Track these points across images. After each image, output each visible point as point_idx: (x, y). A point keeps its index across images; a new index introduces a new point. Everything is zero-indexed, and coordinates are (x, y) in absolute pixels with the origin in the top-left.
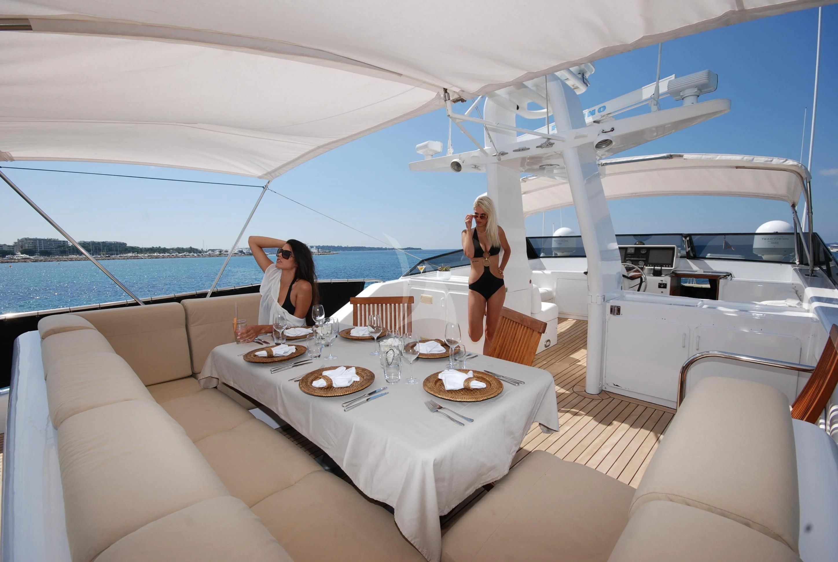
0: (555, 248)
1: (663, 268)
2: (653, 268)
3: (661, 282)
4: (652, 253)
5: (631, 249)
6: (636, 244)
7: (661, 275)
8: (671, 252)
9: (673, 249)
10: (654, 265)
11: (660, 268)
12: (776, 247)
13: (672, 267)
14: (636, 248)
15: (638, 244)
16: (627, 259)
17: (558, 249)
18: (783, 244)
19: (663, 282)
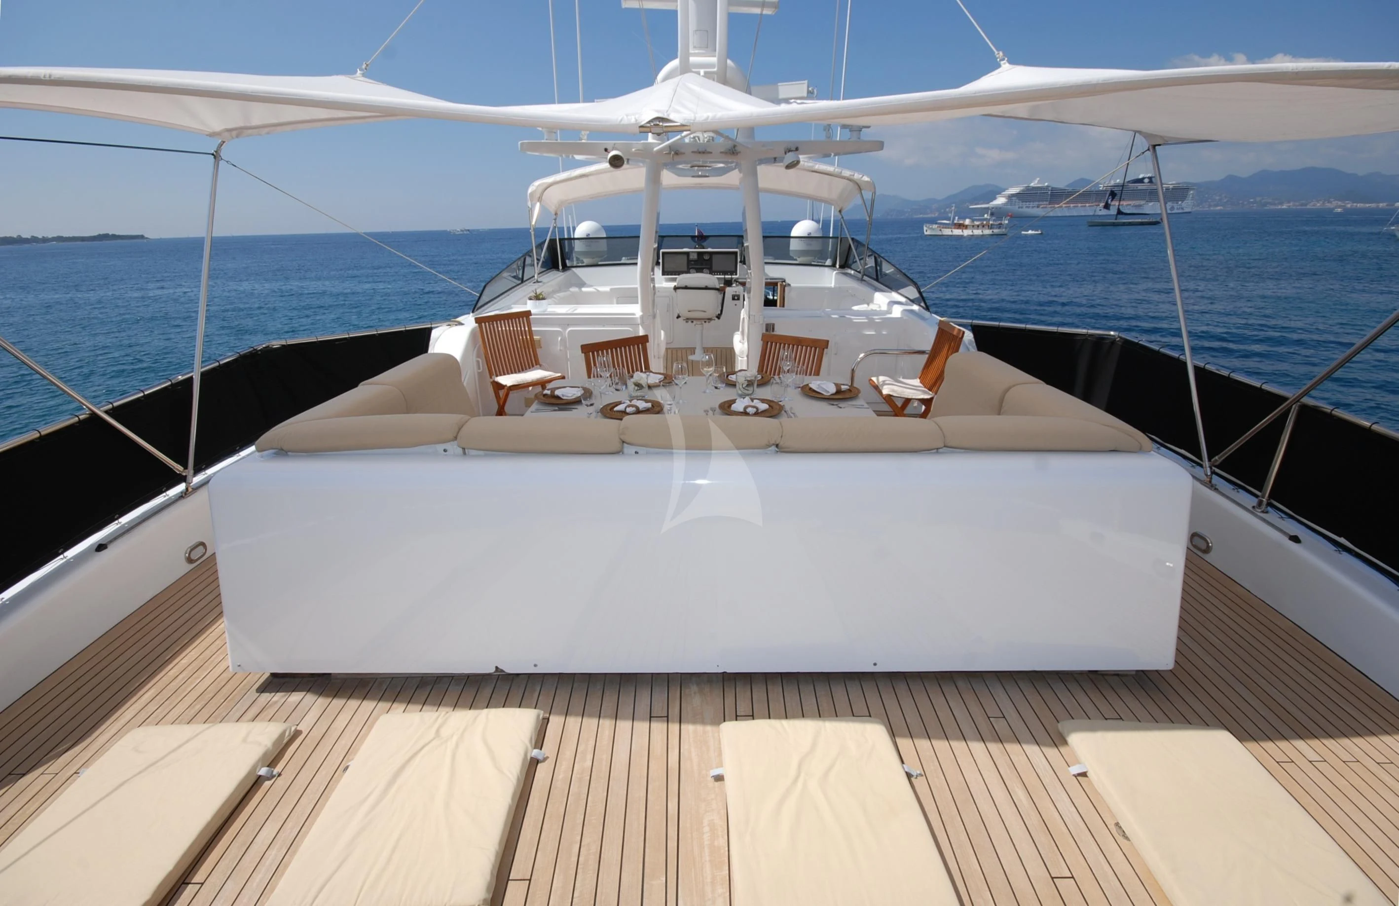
0: (584, 252)
1: (733, 276)
2: (723, 277)
4: (715, 257)
7: (732, 284)
8: (734, 256)
9: (736, 253)
10: (725, 273)
11: (730, 276)
12: (810, 249)
14: (699, 254)
16: (690, 267)
18: (816, 246)
19: (737, 294)
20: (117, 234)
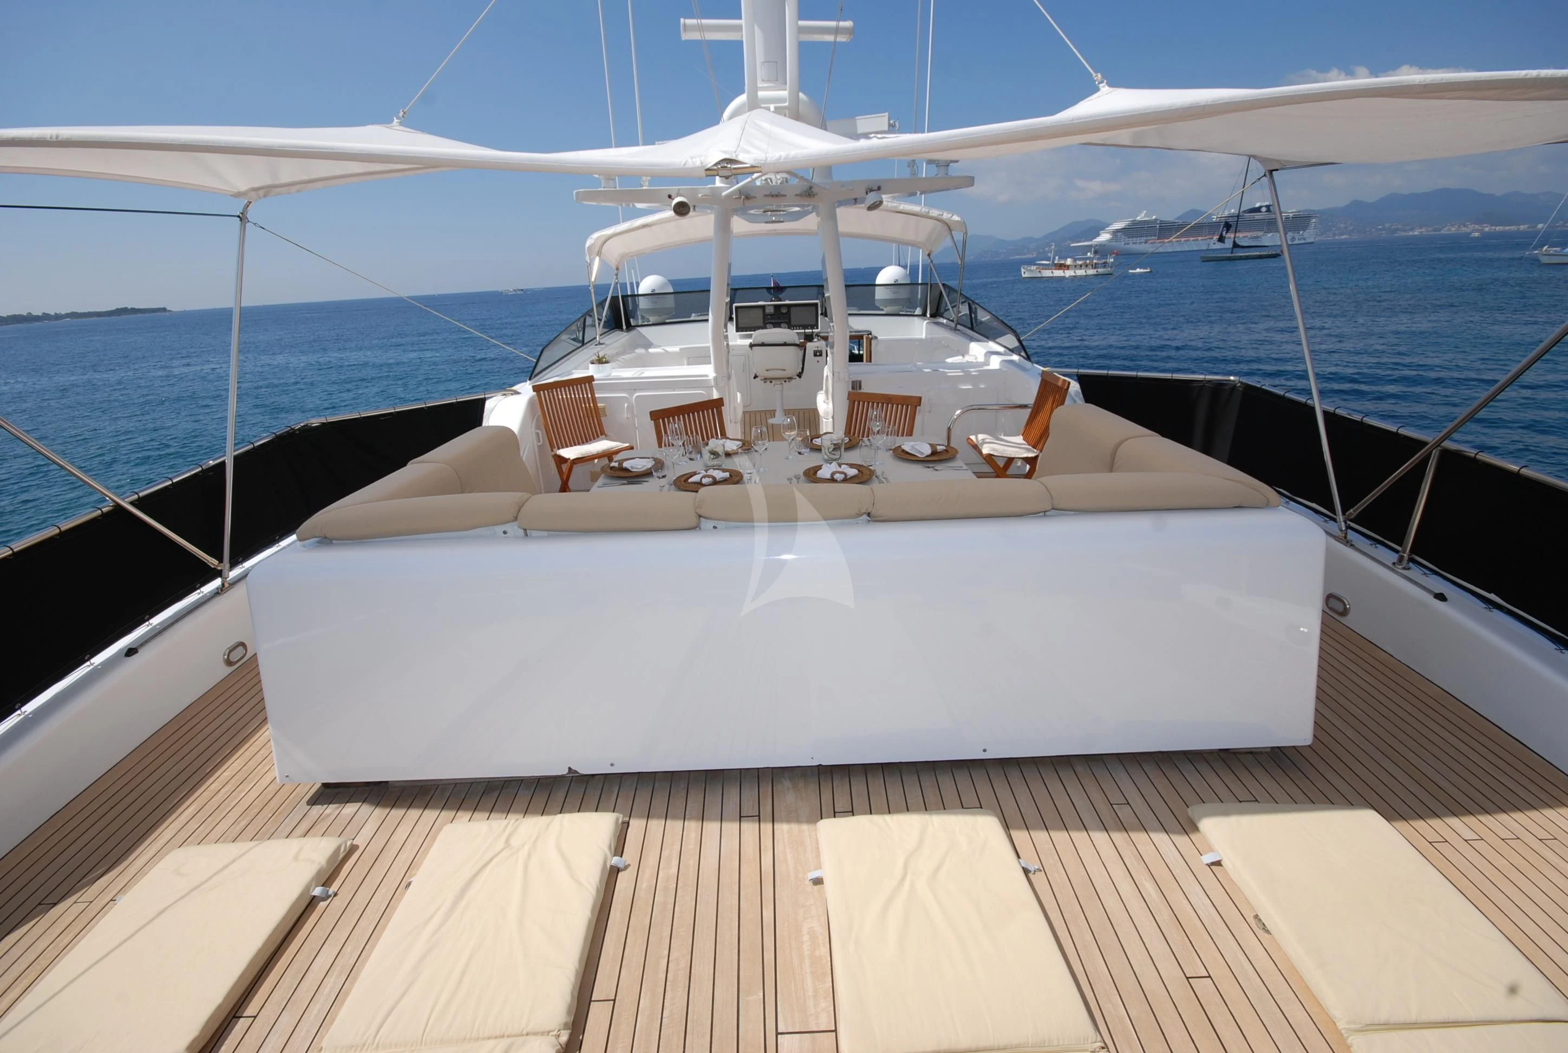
0: (649, 309)
1: (814, 330)
2: (803, 331)
3: (816, 349)
4: (793, 310)
5: (770, 307)
6: (772, 301)
7: (813, 339)
8: (814, 308)
9: (816, 305)
10: (805, 327)
11: (811, 331)
12: (898, 297)
13: (817, 328)
15: (774, 301)
16: (767, 322)
17: (652, 311)
18: (904, 294)
19: (819, 349)
20: (136, 307)
